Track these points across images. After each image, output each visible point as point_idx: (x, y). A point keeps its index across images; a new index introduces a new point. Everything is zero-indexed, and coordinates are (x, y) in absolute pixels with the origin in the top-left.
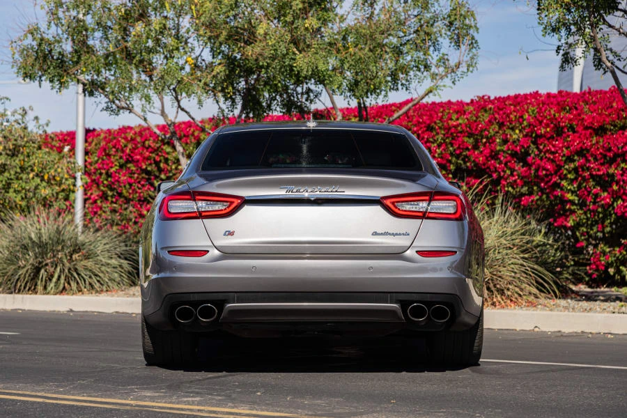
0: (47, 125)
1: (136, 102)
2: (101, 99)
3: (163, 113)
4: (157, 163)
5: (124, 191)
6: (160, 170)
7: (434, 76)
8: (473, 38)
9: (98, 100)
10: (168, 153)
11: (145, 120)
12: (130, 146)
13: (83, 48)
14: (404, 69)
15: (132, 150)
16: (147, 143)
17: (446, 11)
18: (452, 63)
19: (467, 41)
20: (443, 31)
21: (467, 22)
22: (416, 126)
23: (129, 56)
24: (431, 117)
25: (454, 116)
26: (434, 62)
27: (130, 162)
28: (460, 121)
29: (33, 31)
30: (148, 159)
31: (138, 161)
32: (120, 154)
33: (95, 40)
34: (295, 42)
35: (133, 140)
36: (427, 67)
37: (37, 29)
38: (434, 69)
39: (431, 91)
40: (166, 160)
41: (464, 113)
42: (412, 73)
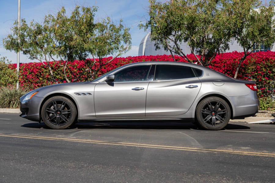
0: (11, 62)
1: (39, 56)
2: (29, 55)
3: (46, 59)
4: (40, 73)
5: (31, 80)
6: (41, 75)
7: (120, 51)
8: (130, 41)
9: (28, 55)
10: (43, 70)
11: (41, 61)
12: (32, 68)
13: (23, 41)
14: (112, 49)
15: (33, 69)
16: (37, 67)
17: (123, 34)
18: (125, 47)
19: (128, 42)
20: (122, 39)
21: (129, 37)
22: (112, 64)
23: (37, 44)
24: (116, 61)
25: (123, 62)
26: (120, 47)
27: (32, 72)
28: (124, 63)
29: (10, 36)
30: (37, 72)
31: (35, 72)
32: (29, 70)
33: (27, 39)
34: (84, 41)
35: (33, 66)
36: (118, 48)
37: (11, 36)
38: (120, 49)
39: (119, 55)
40: (43, 72)
41: (125, 61)
42: (114, 50)
